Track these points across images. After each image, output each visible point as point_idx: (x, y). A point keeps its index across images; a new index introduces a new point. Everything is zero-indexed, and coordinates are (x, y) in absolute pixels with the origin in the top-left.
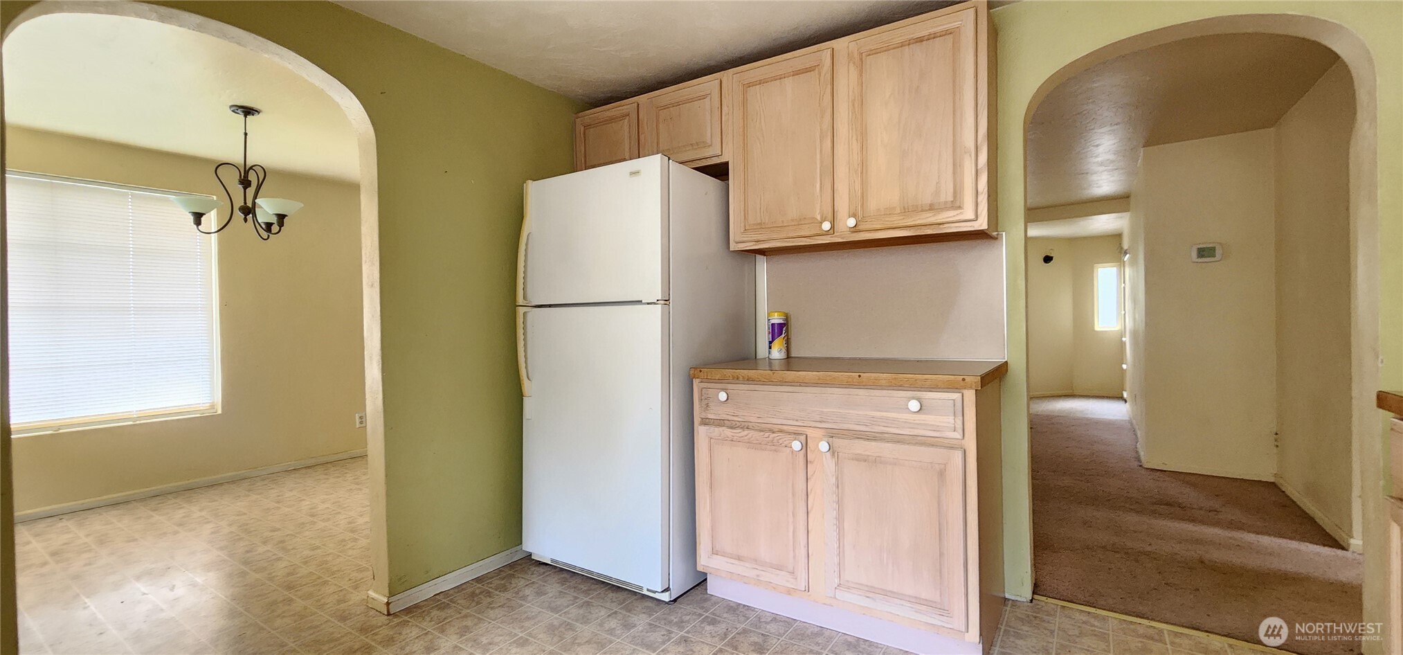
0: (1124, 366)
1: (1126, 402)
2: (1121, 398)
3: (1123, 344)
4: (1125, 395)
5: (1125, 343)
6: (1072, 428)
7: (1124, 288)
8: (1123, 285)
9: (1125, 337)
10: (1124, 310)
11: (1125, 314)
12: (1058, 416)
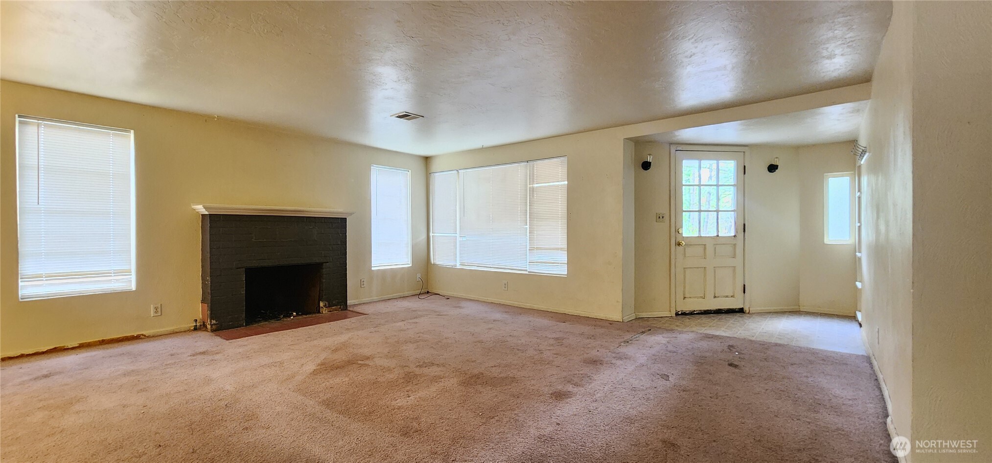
0: (859, 285)
1: (861, 325)
2: (853, 318)
3: (856, 263)
4: (859, 316)
5: (860, 259)
6: (791, 369)
7: (859, 198)
8: (858, 194)
9: (860, 252)
10: (860, 221)
11: (860, 227)
12: (776, 345)
